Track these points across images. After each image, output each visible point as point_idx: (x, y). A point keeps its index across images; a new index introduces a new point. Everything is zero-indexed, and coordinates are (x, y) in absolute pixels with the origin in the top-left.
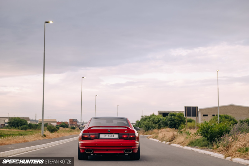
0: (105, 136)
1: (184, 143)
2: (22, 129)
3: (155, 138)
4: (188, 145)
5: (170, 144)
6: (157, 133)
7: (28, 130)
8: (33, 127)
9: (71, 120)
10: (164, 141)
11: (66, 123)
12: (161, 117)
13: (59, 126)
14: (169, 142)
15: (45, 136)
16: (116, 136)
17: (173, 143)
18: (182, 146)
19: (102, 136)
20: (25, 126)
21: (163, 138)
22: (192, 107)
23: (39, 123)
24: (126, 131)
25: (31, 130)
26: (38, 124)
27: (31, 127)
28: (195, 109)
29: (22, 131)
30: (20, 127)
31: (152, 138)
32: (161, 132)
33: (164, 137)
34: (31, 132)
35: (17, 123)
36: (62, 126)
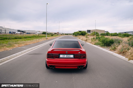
0: (64, 56)
3: (79, 39)
4: (95, 44)
5: (86, 42)
6: (80, 37)
10: (83, 41)
12: (79, 32)
15: (47, 39)
16: (72, 56)
18: (92, 45)
19: (61, 56)
24: (79, 53)
28: (90, 31)
33: (83, 39)
35: (44, 33)
36: (55, 34)
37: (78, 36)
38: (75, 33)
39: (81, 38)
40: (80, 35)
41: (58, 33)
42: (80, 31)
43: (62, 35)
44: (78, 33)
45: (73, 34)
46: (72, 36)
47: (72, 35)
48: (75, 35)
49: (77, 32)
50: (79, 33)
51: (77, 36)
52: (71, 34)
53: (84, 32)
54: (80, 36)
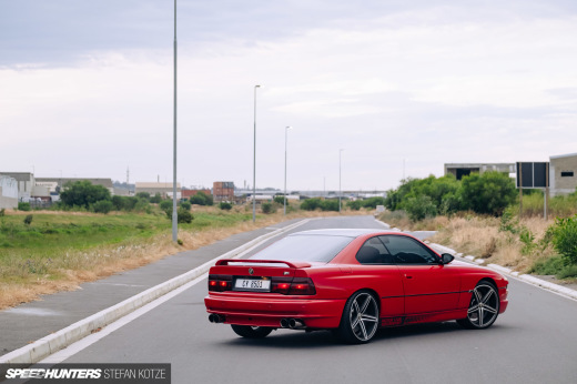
1: (520, 264)
2: (96, 211)
4: (532, 272)
5: (489, 260)
6: (450, 231)
7: (112, 213)
8: (123, 206)
9: (216, 184)
10: (469, 254)
11: (207, 194)
13: (188, 202)
14: (483, 257)
15: (181, 244)
17: (493, 262)
18: (516, 273)
19: (239, 283)
20: (105, 202)
21: (465, 245)
22: (536, 164)
23: (137, 192)
25: (119, 213)
26: (133, 195)
27: (118, 203)
28: (542, 168)
29: (98, 215)
30: (91, 206)
31: (437, 243)
32: (457, 227)
33: (469, 243)
34: (119, 217)
35: (82, 195)
36: (196, 201)
37: (439, 219)
38: (407, 187)
39: (457, 238)
40: (457, 208)
41: (226, 187)
42: (460, 172)
43: (267, 209)
44: (433, 188)
45: (393, 202)
46: (384, 218)
47: (381, 209)
48: (410, 209)
49: (431, 179)
50: (445, 190)
51: (427, 220)
52: (372, 204)
53: (497, 182)
54: (457, 221)
